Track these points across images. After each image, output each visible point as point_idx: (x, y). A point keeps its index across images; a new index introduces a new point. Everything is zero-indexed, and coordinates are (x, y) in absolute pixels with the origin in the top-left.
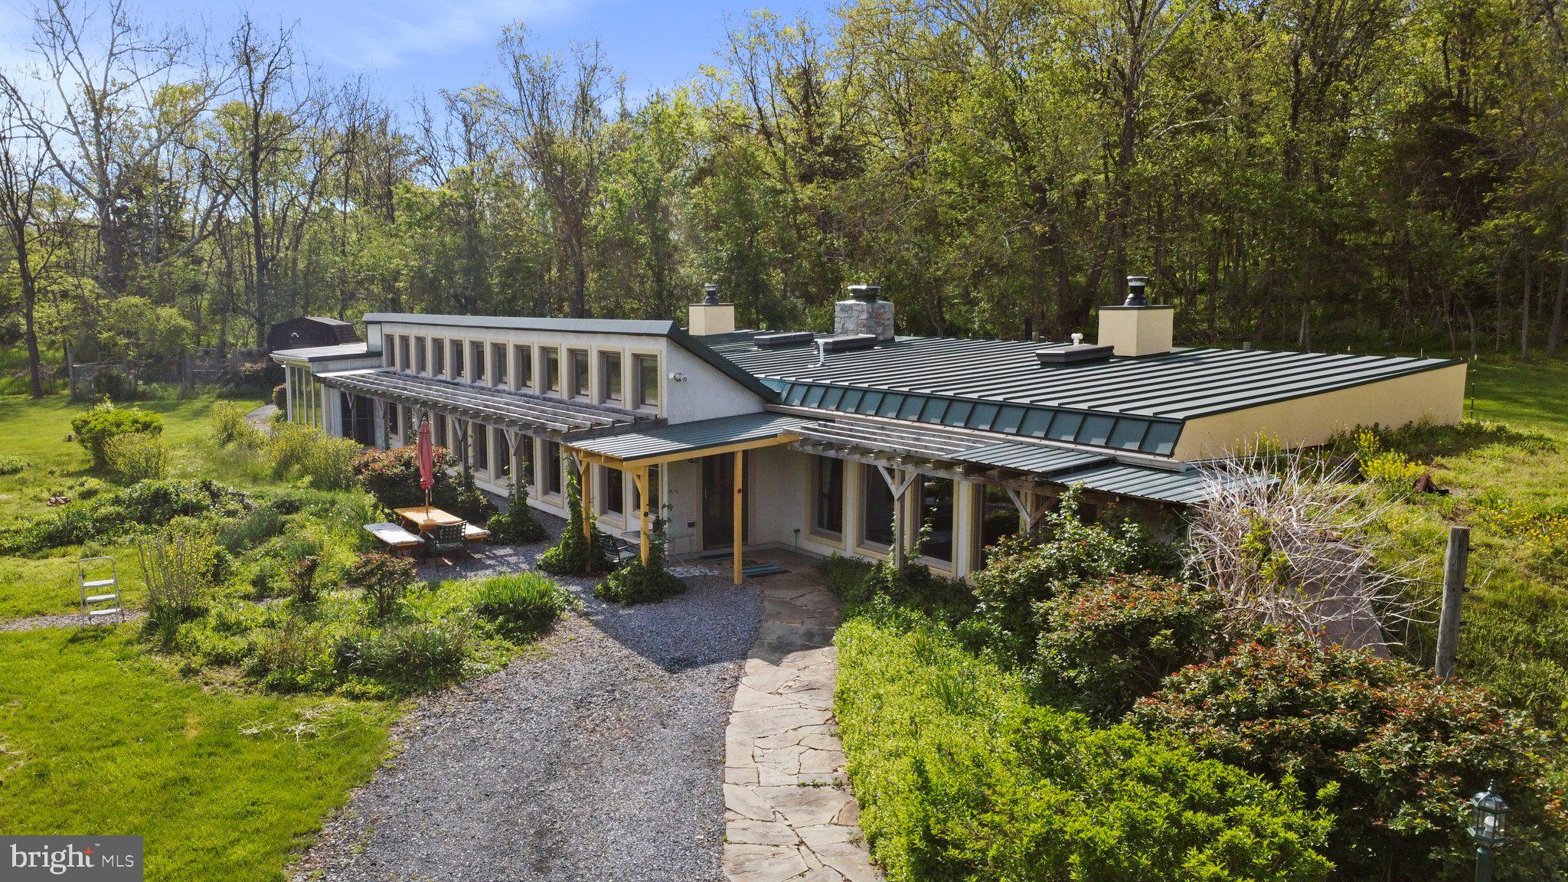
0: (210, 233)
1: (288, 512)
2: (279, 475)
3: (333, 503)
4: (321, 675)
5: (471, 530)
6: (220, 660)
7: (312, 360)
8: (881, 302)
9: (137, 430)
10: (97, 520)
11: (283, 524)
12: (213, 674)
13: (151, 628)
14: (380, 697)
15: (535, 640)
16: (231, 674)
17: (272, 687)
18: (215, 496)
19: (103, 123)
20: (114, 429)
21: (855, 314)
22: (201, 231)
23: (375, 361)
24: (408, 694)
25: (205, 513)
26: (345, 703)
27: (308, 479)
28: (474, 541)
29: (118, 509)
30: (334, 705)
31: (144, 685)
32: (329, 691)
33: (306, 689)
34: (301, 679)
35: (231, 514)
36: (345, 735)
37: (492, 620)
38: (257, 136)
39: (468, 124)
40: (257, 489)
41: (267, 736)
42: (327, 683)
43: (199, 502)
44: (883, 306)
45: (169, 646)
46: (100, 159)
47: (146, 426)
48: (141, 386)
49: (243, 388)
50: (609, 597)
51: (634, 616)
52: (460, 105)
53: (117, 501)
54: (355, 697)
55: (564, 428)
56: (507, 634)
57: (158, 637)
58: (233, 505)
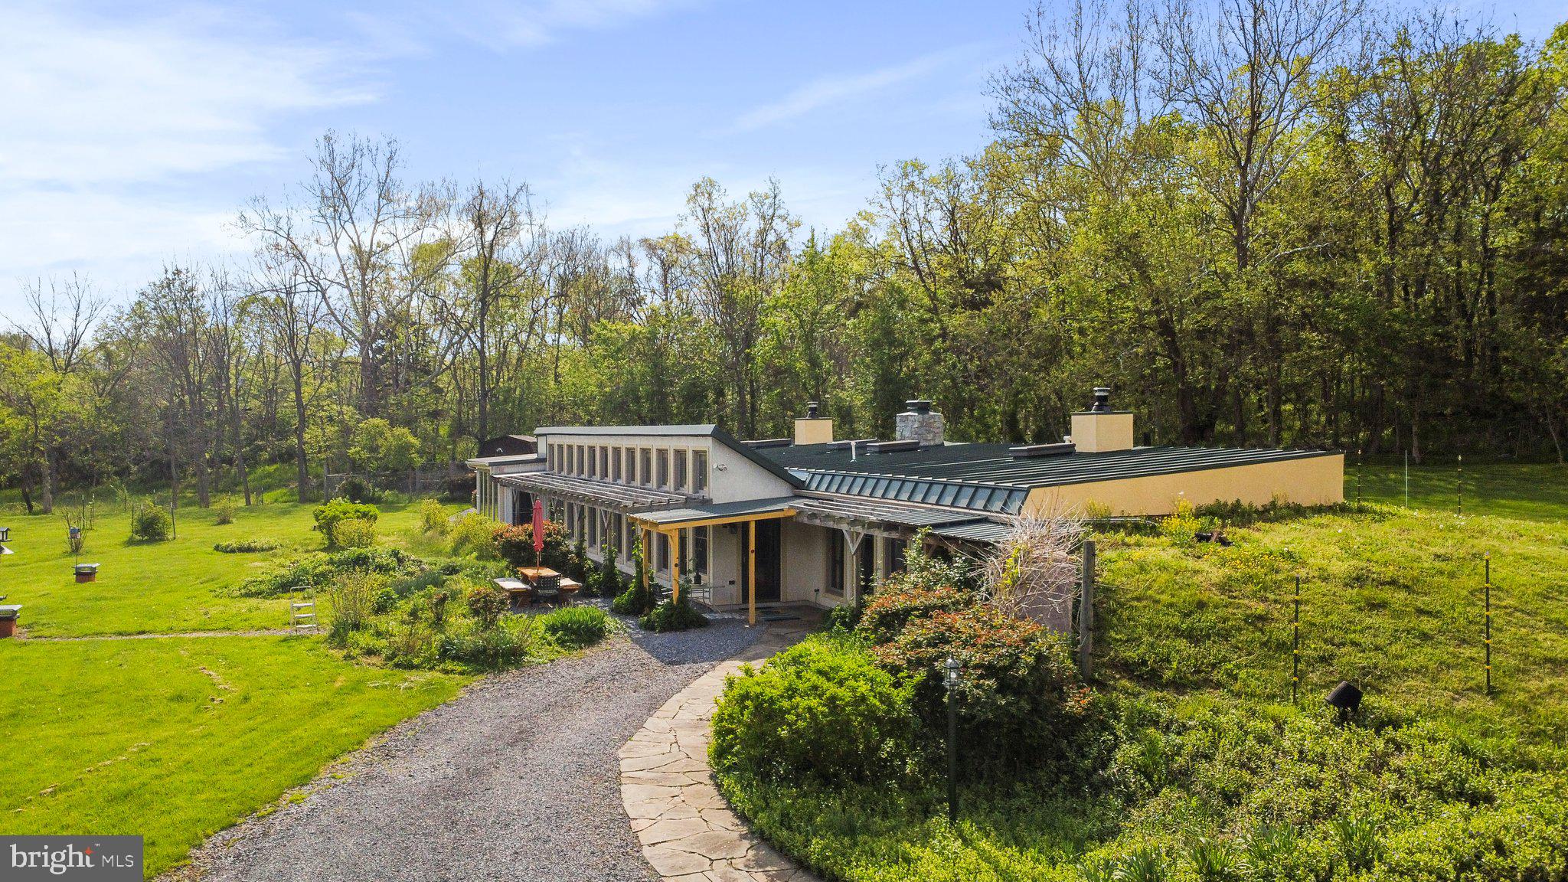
0: (448, 368)
1: (451, 574)
2: (455, 552)
3: (484, 568)
4: (429, 660)
5: (566, 582)
6: (370, 652)
7: (491, 464)
8: (932, 413)
9: (358, 518)
10: (316, 575)
11: (444, 581)
12: (363, 660)
13: (333, 636)
14: (462, 673)
15: (581, 648)
16: (374, 660)
17: (397, 666)
18: (400, 561)
19: (369, 276)
20: (342, 516)
21: (910, 424)
22: (440, 366)
23: (540, 466)
24: (482, 672)
25: (391, 573)
26: (439, 674)
27: (475, 554)
28: (568, 590)
29: (330, 567)
30: (429, 675)
31: (319, 663)
32: (431, 669)
33: (417, 667)
34: (416, 661)
35: (411, 574)
36: (429, 688)
37: (553, 634)
38: (485, 285)
39: (666, 267)
40: (431, 559)
41: (384, 687)
42: (430, 664)
43: (388, 564)
44: (933, 417)
45: (342, 645)
46: (364, 306)
47: (365, 515)
48: (378, 492)
49: (457, 494)
50: (649, 627)
51: (658, 638)
52: (659, 252)
53: (331, 562)
54: (446, 672)
55: (630, 504)
56: (562, 642)
57: (337, 640)
58: (413, 568)
